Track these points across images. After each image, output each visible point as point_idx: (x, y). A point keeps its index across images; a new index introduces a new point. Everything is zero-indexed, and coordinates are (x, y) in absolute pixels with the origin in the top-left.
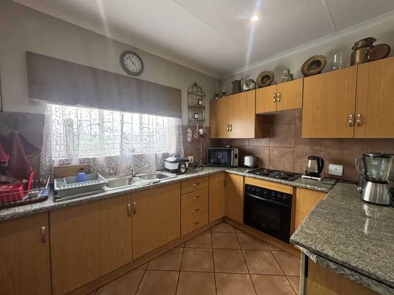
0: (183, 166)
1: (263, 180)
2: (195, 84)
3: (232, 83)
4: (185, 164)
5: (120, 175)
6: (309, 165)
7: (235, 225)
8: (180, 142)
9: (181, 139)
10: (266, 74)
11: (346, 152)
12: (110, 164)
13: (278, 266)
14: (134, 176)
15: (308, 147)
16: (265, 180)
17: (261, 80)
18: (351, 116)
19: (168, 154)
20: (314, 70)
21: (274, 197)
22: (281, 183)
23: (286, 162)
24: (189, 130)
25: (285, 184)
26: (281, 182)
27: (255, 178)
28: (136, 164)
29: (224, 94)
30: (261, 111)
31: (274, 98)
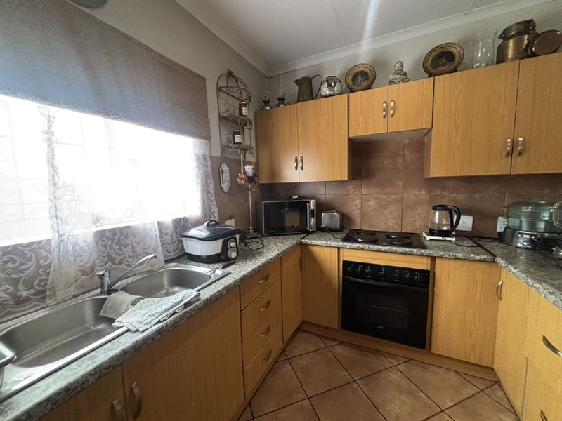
0: (233, 244)
1: (378, 251)
2: (230, 74)
3: (296, 82)
4: (235, 239)
5: (59, 298)
6: (437, 220)
7: (322, 332)
8: (208, 192)
9: (212, 185)
10: (361, 69)
11: (477, 196)
12: (16, 270)
13: (422, 394)
14: (110, 291)
15: (423, 192)
16: (381, 251)
17: (352, 80)
18: (509, 140)
19: (185, 219)
20: (443, 66)
21: (400, 278)
22: (412, 254)
23: (389, 216)
24: (225, 168)
25: (419, 255)
26: (412, 252)
27: (362, 249)
28: (109, 255)
29: (281, 100)
30: (358, 132)
31: (384, 110)
